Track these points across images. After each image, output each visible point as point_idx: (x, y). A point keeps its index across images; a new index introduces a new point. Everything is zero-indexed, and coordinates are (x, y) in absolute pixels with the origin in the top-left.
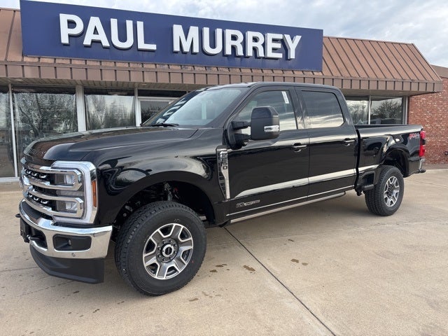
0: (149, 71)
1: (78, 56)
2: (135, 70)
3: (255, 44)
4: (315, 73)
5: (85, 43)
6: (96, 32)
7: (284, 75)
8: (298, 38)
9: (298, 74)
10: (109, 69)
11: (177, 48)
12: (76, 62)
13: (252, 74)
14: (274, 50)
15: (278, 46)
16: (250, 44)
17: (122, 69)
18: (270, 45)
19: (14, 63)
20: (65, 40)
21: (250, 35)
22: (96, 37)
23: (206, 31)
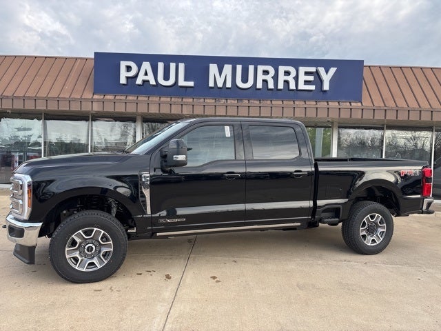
0: (187, 104)
1: (132, 93)
2: (175, 103)
3: (287, 78)
4: (352, 104)
5: (137, 83)
6: (146, 74)
7: (317, 106)
8: (333, 70)
9: (333, 104)
10: (154, 103)
11: (211, 84)
12: (130, 98)
13: (283, 106)
14: (306, 82)
15: (311, 78)
16: (282, 78)
17: (165, 103)
18: (302, 78)
19: (86, 100)
20: (123, 81)
21: (282, 69)
22: (146, 78)
23: (239, 68)
